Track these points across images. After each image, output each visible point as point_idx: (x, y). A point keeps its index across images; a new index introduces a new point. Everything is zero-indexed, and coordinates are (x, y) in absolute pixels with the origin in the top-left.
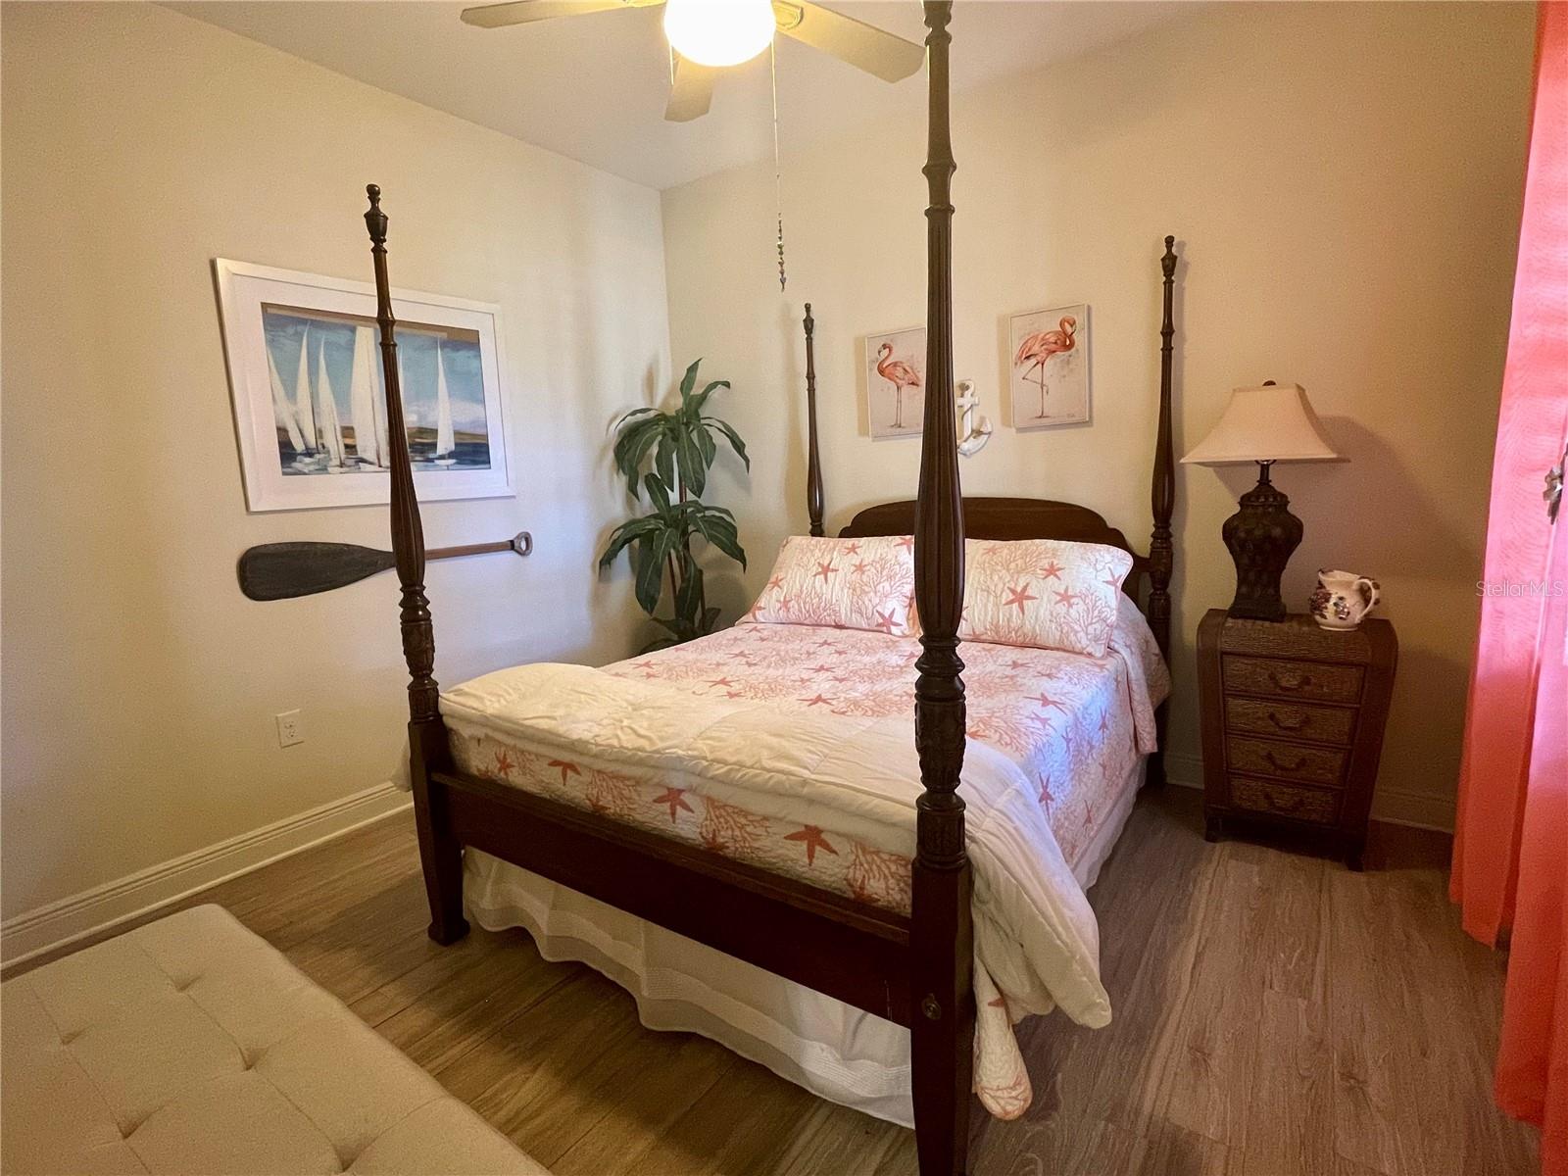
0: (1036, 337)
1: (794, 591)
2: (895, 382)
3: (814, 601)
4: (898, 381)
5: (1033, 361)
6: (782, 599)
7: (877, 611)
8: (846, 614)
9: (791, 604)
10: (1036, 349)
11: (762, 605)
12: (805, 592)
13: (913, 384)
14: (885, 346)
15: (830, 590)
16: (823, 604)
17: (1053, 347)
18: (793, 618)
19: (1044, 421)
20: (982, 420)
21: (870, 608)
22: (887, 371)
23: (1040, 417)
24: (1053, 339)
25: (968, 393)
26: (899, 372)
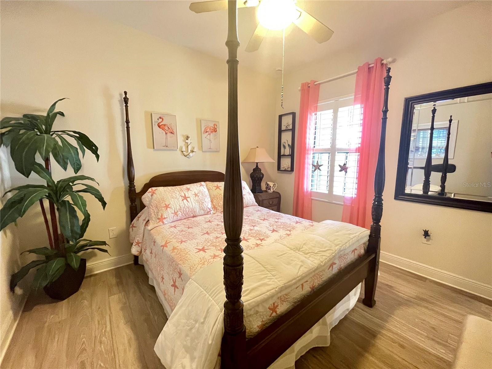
0: (208, 127)
1: (178, 208)
2: (165, 131)
3: (187, 210)
4: (166, 131)
5: (208, 133)
6: (173, 212)
7: (208, 208)
8: (198, 211)
9: (178, 213)
10: (208, 130)
11: (166, 217)
12: (182, 207)
13: (171, 133)
14: (160, 118)
15: (191, 204)
16: (190, 210)
17: (212, 131)
18: (179, 218)
19: (210, 150)
20: (194, 148)
21: (206, 207)
22: (161, 127)
23: (210, 149)
24: (212, 129)
25: (189, 139)
26: (166, 128)
